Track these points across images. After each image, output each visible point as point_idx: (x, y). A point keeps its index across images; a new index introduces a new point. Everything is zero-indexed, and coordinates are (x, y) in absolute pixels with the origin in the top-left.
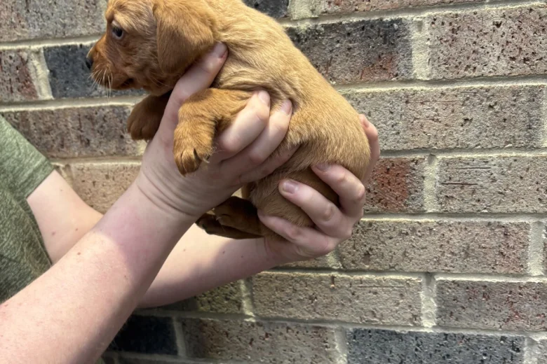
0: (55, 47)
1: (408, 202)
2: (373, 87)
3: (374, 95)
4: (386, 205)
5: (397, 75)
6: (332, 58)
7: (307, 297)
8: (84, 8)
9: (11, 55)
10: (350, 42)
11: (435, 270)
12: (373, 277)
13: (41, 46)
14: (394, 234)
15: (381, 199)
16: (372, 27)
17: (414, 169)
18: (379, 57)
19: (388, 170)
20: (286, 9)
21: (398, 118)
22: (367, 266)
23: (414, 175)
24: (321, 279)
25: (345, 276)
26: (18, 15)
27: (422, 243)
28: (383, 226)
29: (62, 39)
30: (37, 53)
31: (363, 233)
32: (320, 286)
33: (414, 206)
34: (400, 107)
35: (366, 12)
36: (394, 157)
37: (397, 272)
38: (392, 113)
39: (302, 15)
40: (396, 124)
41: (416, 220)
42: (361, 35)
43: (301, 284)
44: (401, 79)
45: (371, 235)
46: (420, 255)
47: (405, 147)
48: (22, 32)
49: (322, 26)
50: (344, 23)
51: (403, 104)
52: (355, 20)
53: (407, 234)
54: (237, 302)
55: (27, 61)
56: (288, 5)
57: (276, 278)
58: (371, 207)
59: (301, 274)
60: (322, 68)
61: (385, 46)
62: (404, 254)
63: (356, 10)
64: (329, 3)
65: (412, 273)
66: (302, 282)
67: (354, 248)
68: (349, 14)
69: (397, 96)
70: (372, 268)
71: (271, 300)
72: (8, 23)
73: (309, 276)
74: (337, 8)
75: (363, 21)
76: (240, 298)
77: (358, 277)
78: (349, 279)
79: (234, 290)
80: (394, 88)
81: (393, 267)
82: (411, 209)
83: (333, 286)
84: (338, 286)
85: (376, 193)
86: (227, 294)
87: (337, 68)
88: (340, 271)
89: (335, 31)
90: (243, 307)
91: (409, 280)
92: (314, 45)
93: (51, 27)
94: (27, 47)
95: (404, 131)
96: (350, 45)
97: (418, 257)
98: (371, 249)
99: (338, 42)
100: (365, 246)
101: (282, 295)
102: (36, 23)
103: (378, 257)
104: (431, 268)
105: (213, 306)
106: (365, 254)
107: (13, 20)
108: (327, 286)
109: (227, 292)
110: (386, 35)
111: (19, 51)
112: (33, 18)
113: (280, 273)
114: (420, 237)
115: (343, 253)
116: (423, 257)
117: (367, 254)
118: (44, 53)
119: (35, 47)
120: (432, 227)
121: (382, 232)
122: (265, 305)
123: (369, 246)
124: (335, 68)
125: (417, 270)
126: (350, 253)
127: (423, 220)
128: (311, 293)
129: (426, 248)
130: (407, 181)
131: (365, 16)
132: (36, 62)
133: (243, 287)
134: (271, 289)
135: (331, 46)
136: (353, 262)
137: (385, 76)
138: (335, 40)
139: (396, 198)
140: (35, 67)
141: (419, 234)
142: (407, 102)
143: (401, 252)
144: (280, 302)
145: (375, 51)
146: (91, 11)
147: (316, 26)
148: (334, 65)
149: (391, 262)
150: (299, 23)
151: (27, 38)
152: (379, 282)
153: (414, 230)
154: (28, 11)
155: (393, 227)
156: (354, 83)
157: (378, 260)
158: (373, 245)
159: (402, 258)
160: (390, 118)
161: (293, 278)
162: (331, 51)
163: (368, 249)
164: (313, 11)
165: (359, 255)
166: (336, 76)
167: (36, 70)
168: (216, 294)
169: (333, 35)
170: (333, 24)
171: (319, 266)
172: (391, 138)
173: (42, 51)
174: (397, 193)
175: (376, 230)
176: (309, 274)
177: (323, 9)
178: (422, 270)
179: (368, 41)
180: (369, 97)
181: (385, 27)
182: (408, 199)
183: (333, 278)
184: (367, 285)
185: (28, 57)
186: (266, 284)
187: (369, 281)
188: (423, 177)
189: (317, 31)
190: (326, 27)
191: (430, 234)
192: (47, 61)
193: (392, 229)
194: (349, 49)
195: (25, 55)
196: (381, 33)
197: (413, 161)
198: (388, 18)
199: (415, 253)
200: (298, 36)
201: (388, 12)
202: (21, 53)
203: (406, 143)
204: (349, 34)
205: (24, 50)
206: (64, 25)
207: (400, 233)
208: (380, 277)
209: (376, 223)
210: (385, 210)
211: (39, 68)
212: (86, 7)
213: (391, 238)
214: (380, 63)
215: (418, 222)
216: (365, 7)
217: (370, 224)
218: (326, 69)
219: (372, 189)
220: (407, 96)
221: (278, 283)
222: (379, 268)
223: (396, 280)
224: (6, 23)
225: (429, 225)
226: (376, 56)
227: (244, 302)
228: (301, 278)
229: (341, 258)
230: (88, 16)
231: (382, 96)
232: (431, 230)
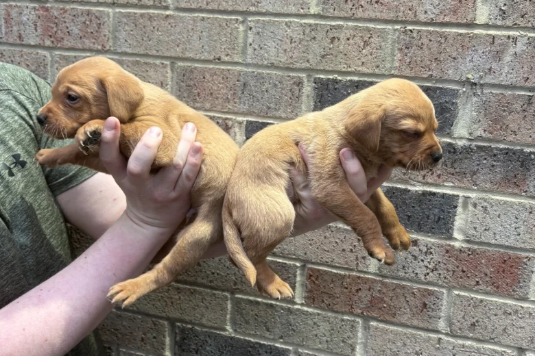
0: (257, 122)
1: (516, 289)
2: (506, 197)
3: (505, 203)
4: (498, 288)
5: (526, 191)
6: (478, 169)
7: (414, 351)
8: (289, 98)
9: (219, 121)
10: (495, 161)
11: (527, 347)
12: (475, 344)
13: (245, 119)
14: (499, 313)
15: (494, 283)
16: (514, 154)
17: (526, 264)
18: (515, 176)
19: (505, 261)
20: (450, 129)
21: (521, 223)
22: (471, 335)
23: (525, 269)
24: (430, 338)
25: (451, 339)
26: (234, 93)
27: (521, 323)
28: (492, 304)
29: (264, 117)
30: (240, 123)
31: (473, 307)
32: (427, 344)
33: (520, 292)
34: (524, 215)
35: (512, 143)
36: (512, 252)
37: (495, 343)
38: (517, 218)
39: (462, 135)
40: (519, 228)
41: (520, 304)
42: (504, 158)
43: (411, 341)
44: (529, 195)
45: (480, 310)
46: (517, 333)
47: (522, 246)
48: (233, 106)
49: (476, 146)
50: (492, 147)
51: (527, 214)
52: (502, 146)
53: (510, 314)
54: (351, 346)
55: (230, 128)
56: (452, 126)
57: (392, 331)
58: (485, 287)
59: (414, 332)
60: (468, 175)
61: (521, 169)
62: (504, 330)
63: (504, 140)
64: (485, 131)
65: (508, 346)
66: (412, 339)
67: (464, 318)
68: (498, 142)
69: (523, 206)
70: (475, 336)
71: (382, 349)
72: (224, 98)
73: (419, 335)
74: (490, 135)
75: (508, 149)
76: (356, 343)
77: (461, 342)
78: (453, 343)
79: (352, 336)
80: (522, 201)
81: (493, 339)
82: (517, 294)
83: (438, 346)
84: (442, 347)
85: (491, 277)
86: (344, 338)
87: (480, 178)
88: (447, 334)
89: (484, 151)
90: (355, 351)
91: (504, 352)
92: (466, 158)
93: (259, 107)
94: (234, 118)
95: (524, 234)
96: (495, 163)
97: (515, 334)
98: (477, 321)
99: (485, 159)
100: (473, 318)
101: (393, 347)
102: (247, 102)
103: (482, 328)
104: (524, 345)
105: (330, 346)
106: (472, 325)
107: (229, 97)
108: (433, 346)
109: (346, 336)
110: (523, 161)
111: (227, 119)
112: (246, 98)
113: (396, 328)
114: (520, 318)
115: (454, 321)
116: (520, 335)
117: (473, 325)
118: (246, 125)
119: (240, 119)
120: (532, 311)
121: (490, 309)
122: (376, 352)
123: (476, 319)
124: (479, 177)
125: (512, 344)
126: (459, 321)
127: (526, 305)
128: (418, 349)
129: (523, 328)
130: (519, 273)
131: (511, 145)
132: (237, 130)
133: (360, 335)
134: (384, 340)
135: (479, 161)
136: (460, 329)
137: (516, 191)
138: (483, 157)
139: (507, 284)
140: (235, 133)
141: (520, 316)
142: (531, 213)
143: (502, 328)
144: (389, 351)
145: (512, 171)
146: (294, 102)
147: (471, 145)
148: (478, 175)
149: (492, 334)
150: (457, 140)
151: (236, 111)
152: (478, 349)
153: (516, 312)
154: (243, 92)
155: (500, 306)
156: (491, 191)
157: (481, 331)
158: (480, 318)
159: (502, 332)
160: (515, 222)
161: (405, 334)
162: (478, 165)
163: (475, 321)
164: (471, 134)
165: (466, 324)
166: (478, 183)
167: (236, 135)
168: (335, 336)
169: (482, 154)
170: (484, 146)
171: (430, 328)
172: (513, 237)
173: (245, 123)
174: (508, 281)
175: (485, 307)
176: (420, 333)
177: (479, 134)
178: (516, 345)
179: (509, 162)
180: (501, 203)
181: (524, 156)
182: (516, 287)
183: (440, 339)
184: (468, 350)
185: (232, 125)
186: (381, 336)
187: (471, 347)
188: (532, 272)
189: (470, 149)
190: (478, 147)
191: (530, 317)
192: (246, 130)
193: (499, 308)
194: (493, 166)
195: (230, 123)
196: (520, 159)
197: (527, 257)
198: (528, 150)
199: (513, 330)
200: (454, 149)
201: (529, 146)
202: (227, 121)
203: (524, 243)
204: (495, 155)
205: (230, 119)
206: (269, 108)
207: (505, 312)
208: (480, 345)
209: (486, 300)
210: (496, 292)
211: (238, 134)
212: (291, 98)
213: (496, 315)
214: (515, 180)
215: (521, 307)
216: (512, 139)
217: (482, 301)
218: (472, 177)
219: (489, 274)
220: (532, 208)
221: (391, 336)
222: (481, 338)
223: (493, 350)
224: (222, 98)
225: (531, 310)
226: (512, 175)
227: (358, 347)
228: (413, 335)
229: (450, 324)
230: (290, 105)
231: (512, 205)
232: (530, 314)
